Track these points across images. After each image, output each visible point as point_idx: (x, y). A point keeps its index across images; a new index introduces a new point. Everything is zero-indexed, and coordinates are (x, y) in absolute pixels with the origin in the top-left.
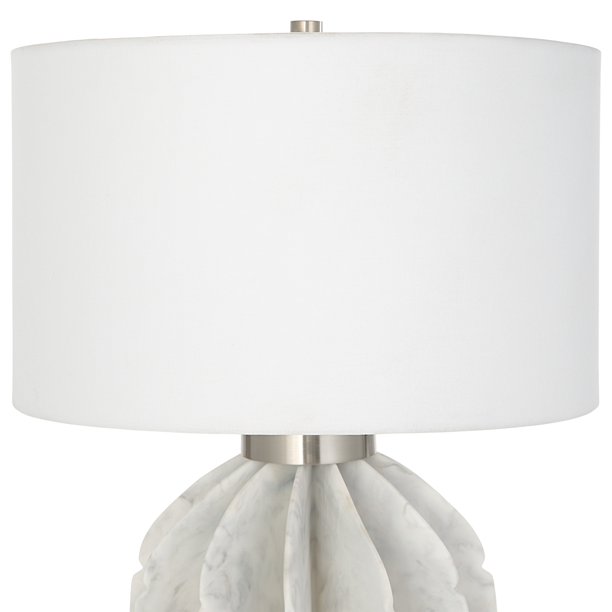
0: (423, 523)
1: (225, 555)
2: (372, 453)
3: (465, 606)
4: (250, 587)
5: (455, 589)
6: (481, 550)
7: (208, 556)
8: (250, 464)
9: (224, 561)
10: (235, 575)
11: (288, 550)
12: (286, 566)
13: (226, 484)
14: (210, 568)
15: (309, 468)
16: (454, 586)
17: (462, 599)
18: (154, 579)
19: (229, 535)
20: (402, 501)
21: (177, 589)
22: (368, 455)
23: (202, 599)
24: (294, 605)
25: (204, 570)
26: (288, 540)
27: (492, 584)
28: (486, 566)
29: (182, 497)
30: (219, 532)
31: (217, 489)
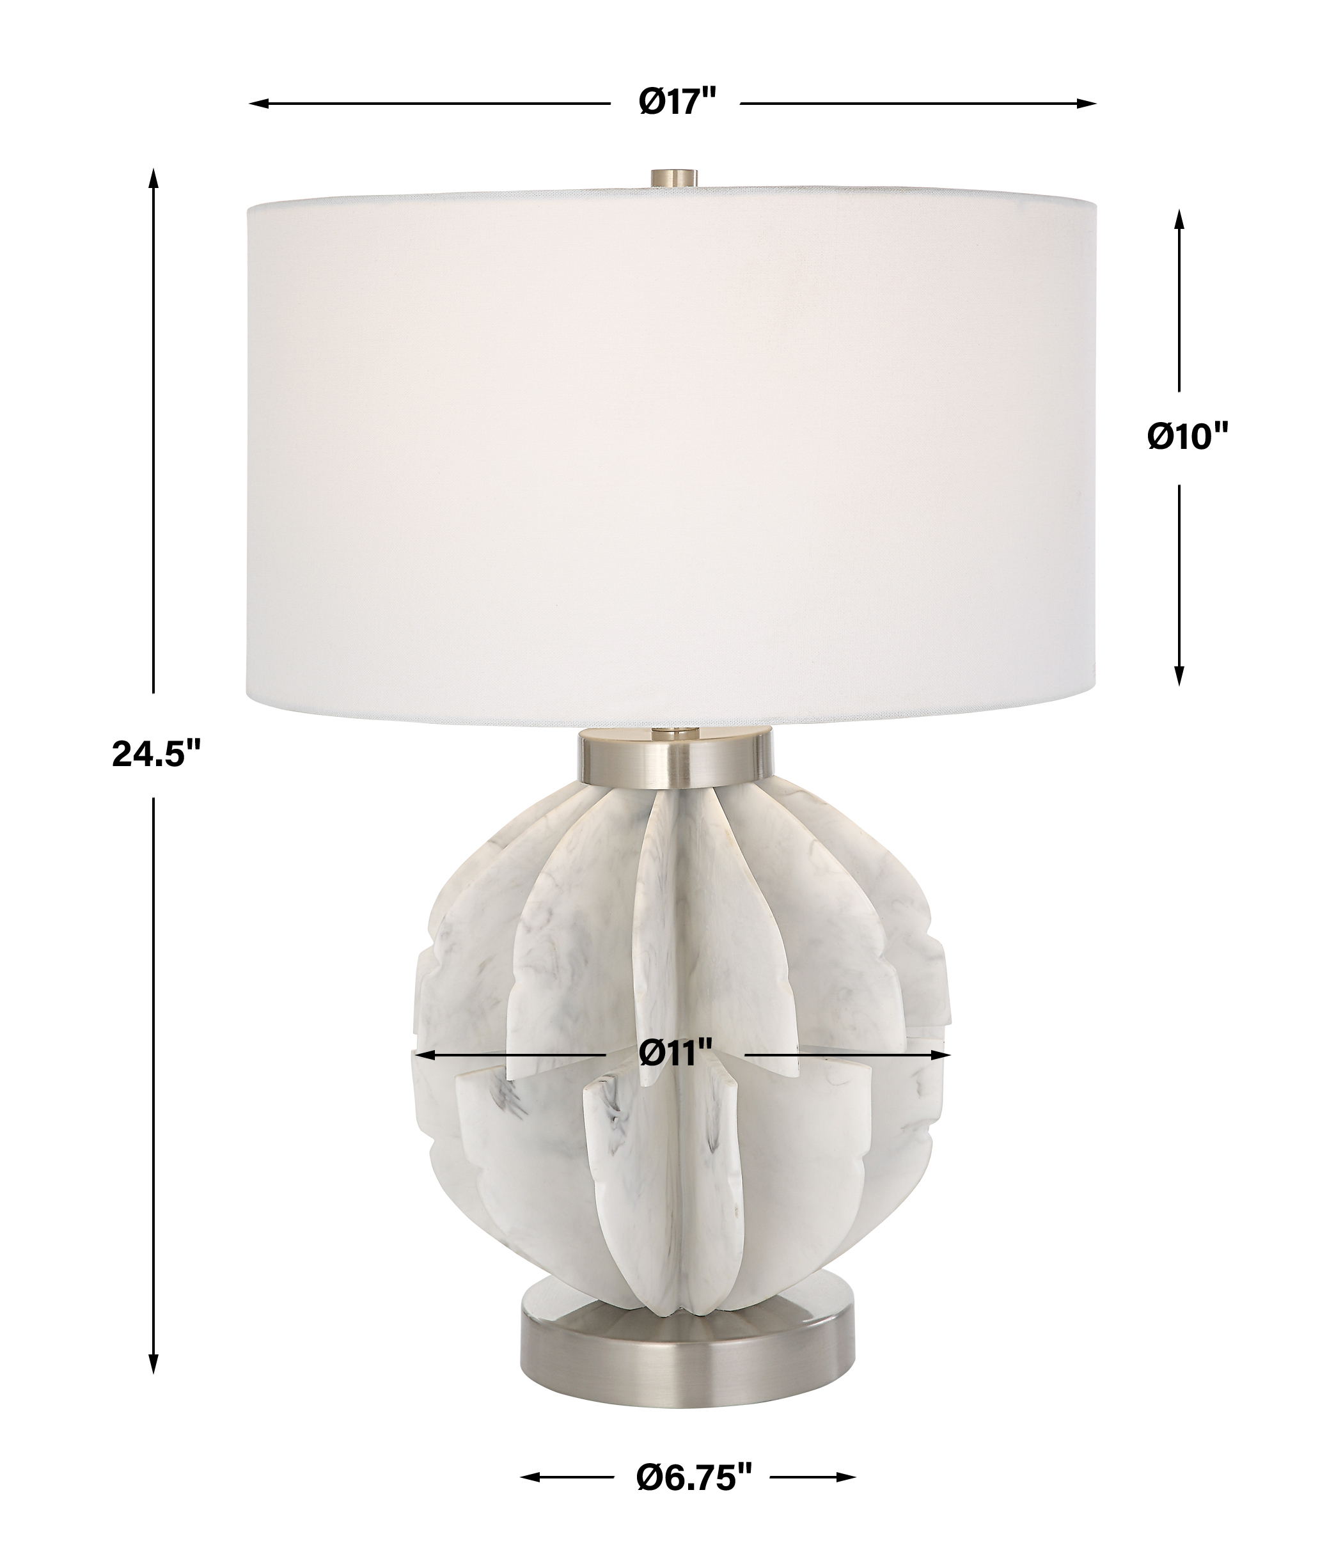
0: (836, 866)
1: (551, 913)
2: (768, 774)
3: (895, 981)
4: (586, 962)
5: (881, 957)
6: (925, 908)
7: (526, 913)
8: (590, 790)
9: (549, 921)
10: (565, 942)
11: (640, 902)
12: (636, 923)
13: (553, 816)
14: (529, 930)
15: (674, 795)
16: (880, 953)
17: (891, 970)
18: (449, 951)
19: (557, 885)
20: (809, 836)
21: (482, 967)
22: (761, 776)
23: (515, 972)
24: (647, 977)
25: (520, 930)
26: (640, 887)
27: (941, 957)
28: (932, 932)
29: (492, 841)
30: (541, 880)
31: (541, 823)
